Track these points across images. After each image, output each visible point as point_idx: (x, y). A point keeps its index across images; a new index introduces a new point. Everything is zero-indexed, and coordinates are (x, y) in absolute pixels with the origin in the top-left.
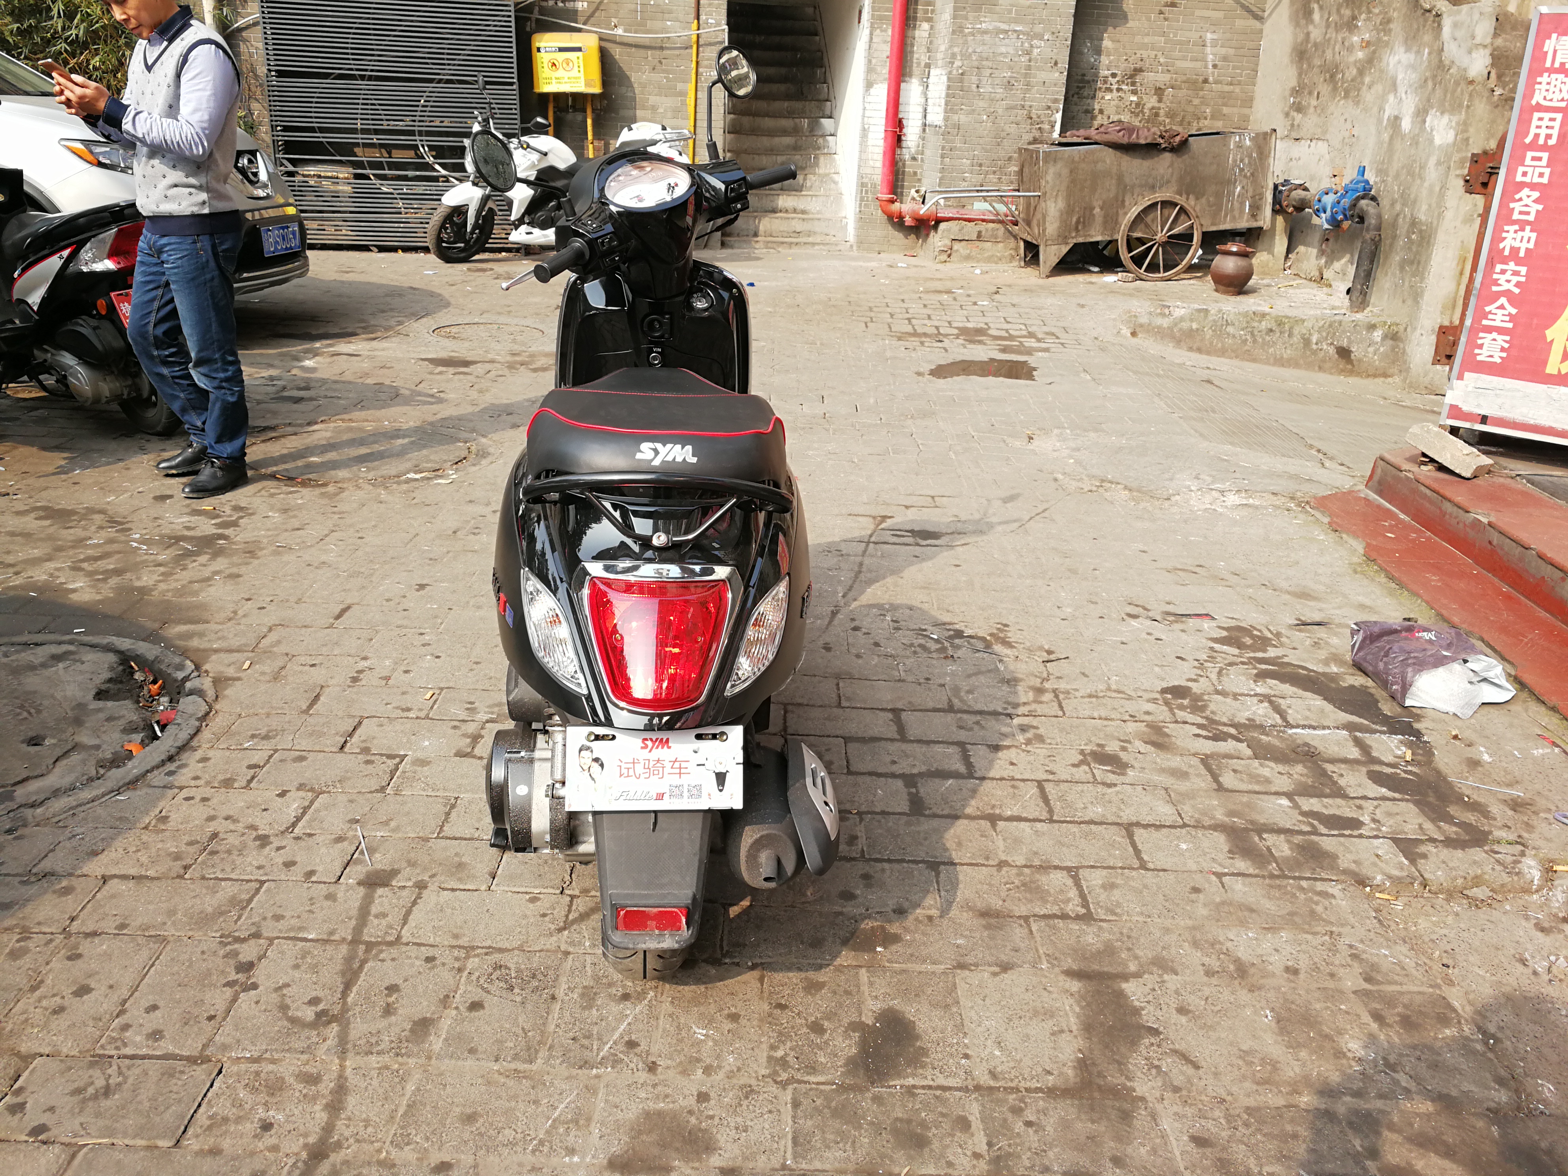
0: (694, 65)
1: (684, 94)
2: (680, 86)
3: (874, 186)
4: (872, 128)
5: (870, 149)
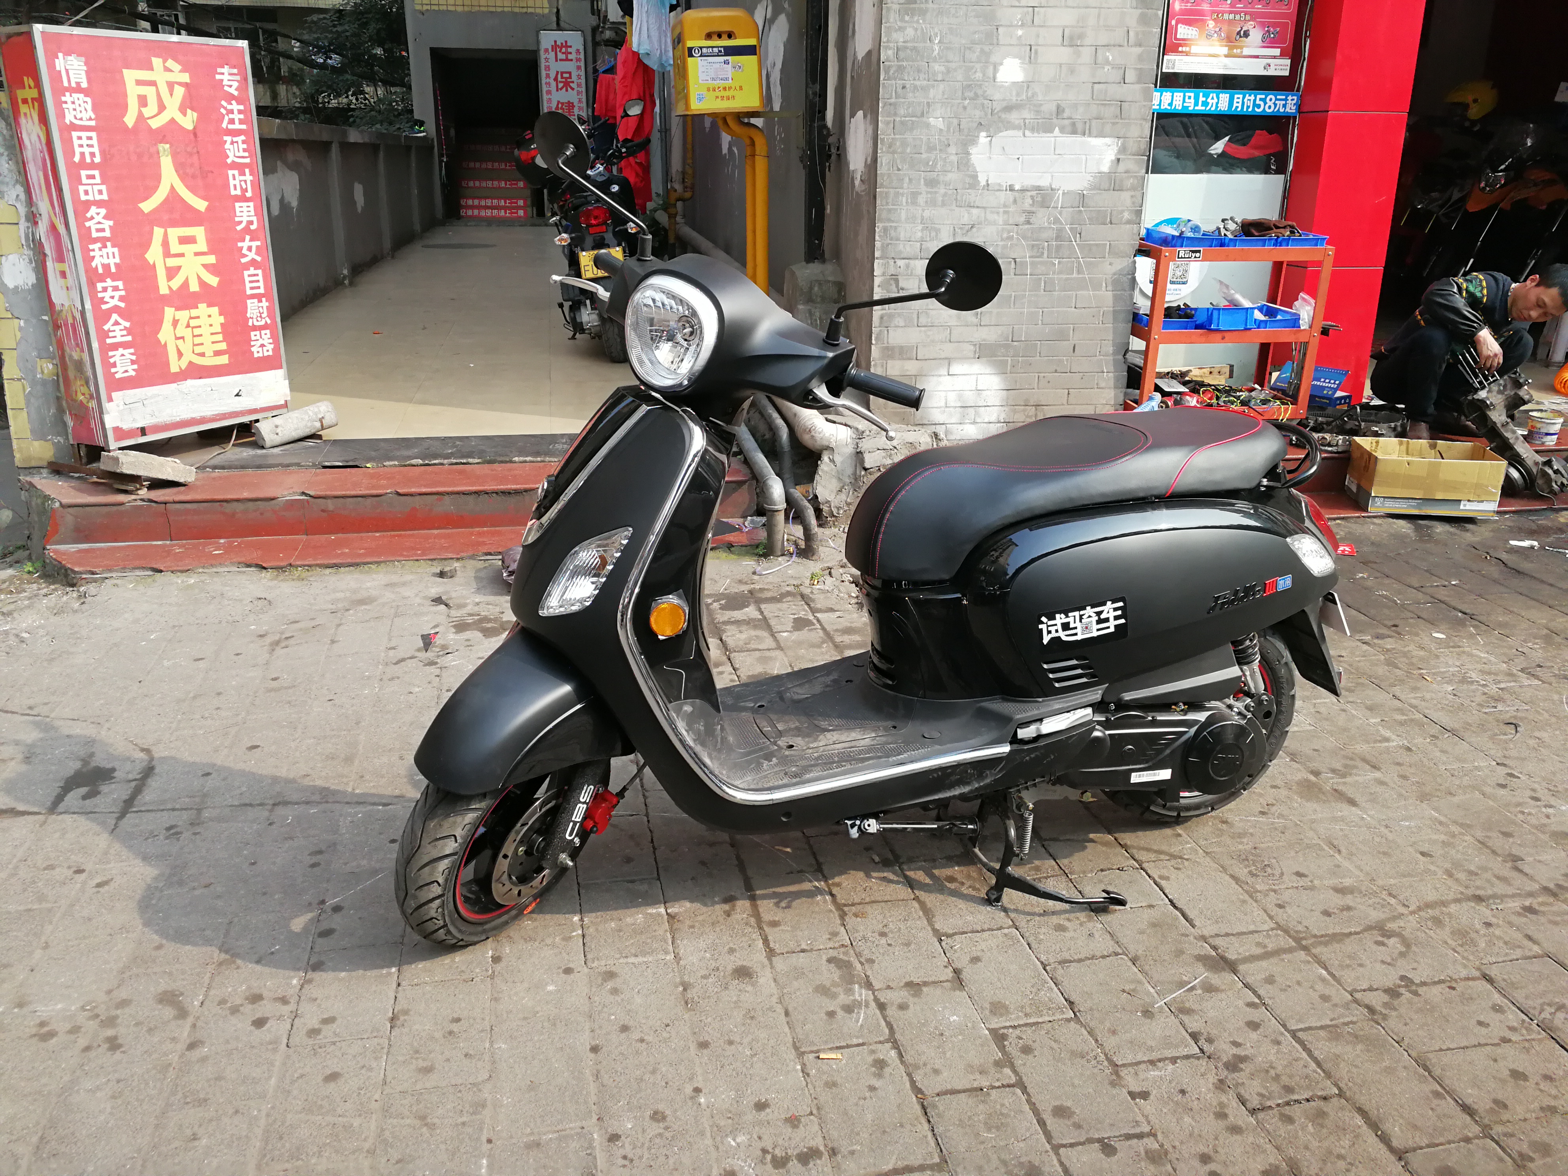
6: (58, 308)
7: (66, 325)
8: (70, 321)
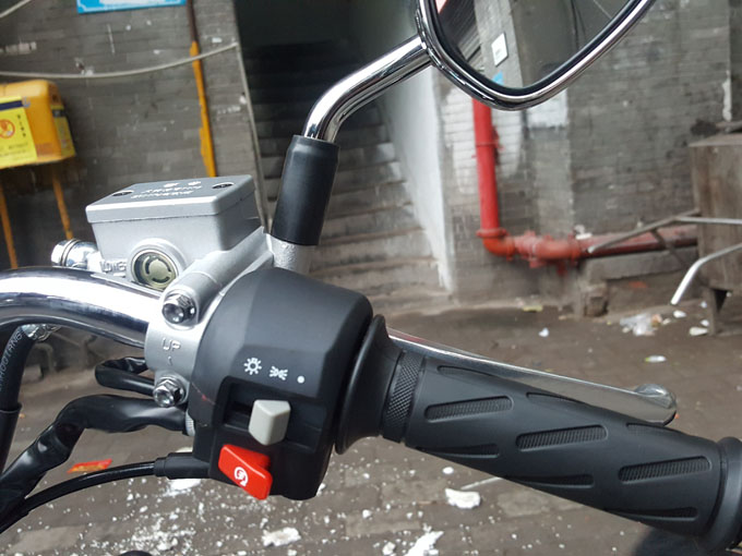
0: (202, 102)
1: (195, 143)
2: (187, 134)
3: (470, 218)
4: (457, 146)
5: (458, 173)
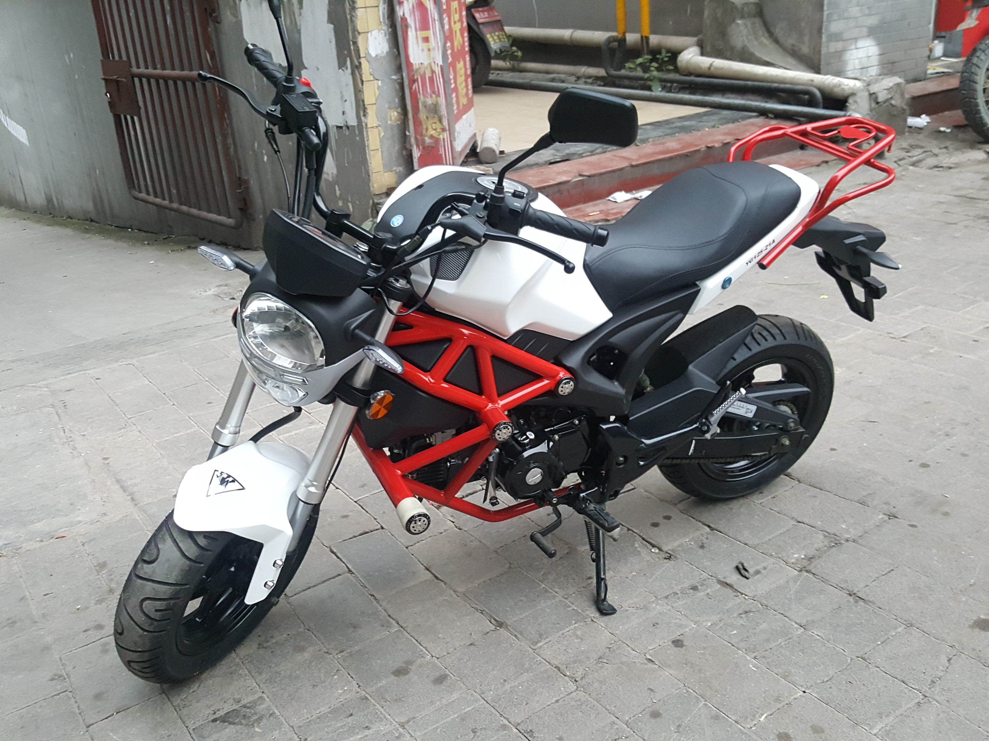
6: (415, 67)
7: (423, 77)
8: (428, 74)
